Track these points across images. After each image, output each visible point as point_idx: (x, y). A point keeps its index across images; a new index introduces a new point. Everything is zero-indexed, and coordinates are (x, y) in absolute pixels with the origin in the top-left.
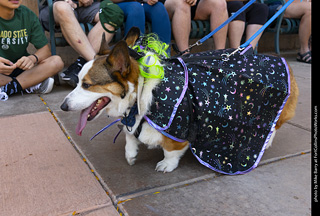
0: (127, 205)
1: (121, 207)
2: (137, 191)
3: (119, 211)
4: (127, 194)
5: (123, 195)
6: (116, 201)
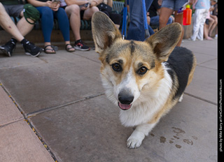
0: (32, 118)
1: (29, 119)
2: (40, 111)
3: (28, 122)
4: (34, 113)
5: (31, 113)
6: (26, 117)
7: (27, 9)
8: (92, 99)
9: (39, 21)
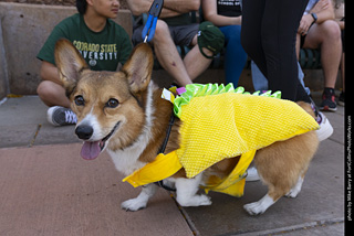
7: (205, 31)
8: (331, 227)
9: (221, 51)
